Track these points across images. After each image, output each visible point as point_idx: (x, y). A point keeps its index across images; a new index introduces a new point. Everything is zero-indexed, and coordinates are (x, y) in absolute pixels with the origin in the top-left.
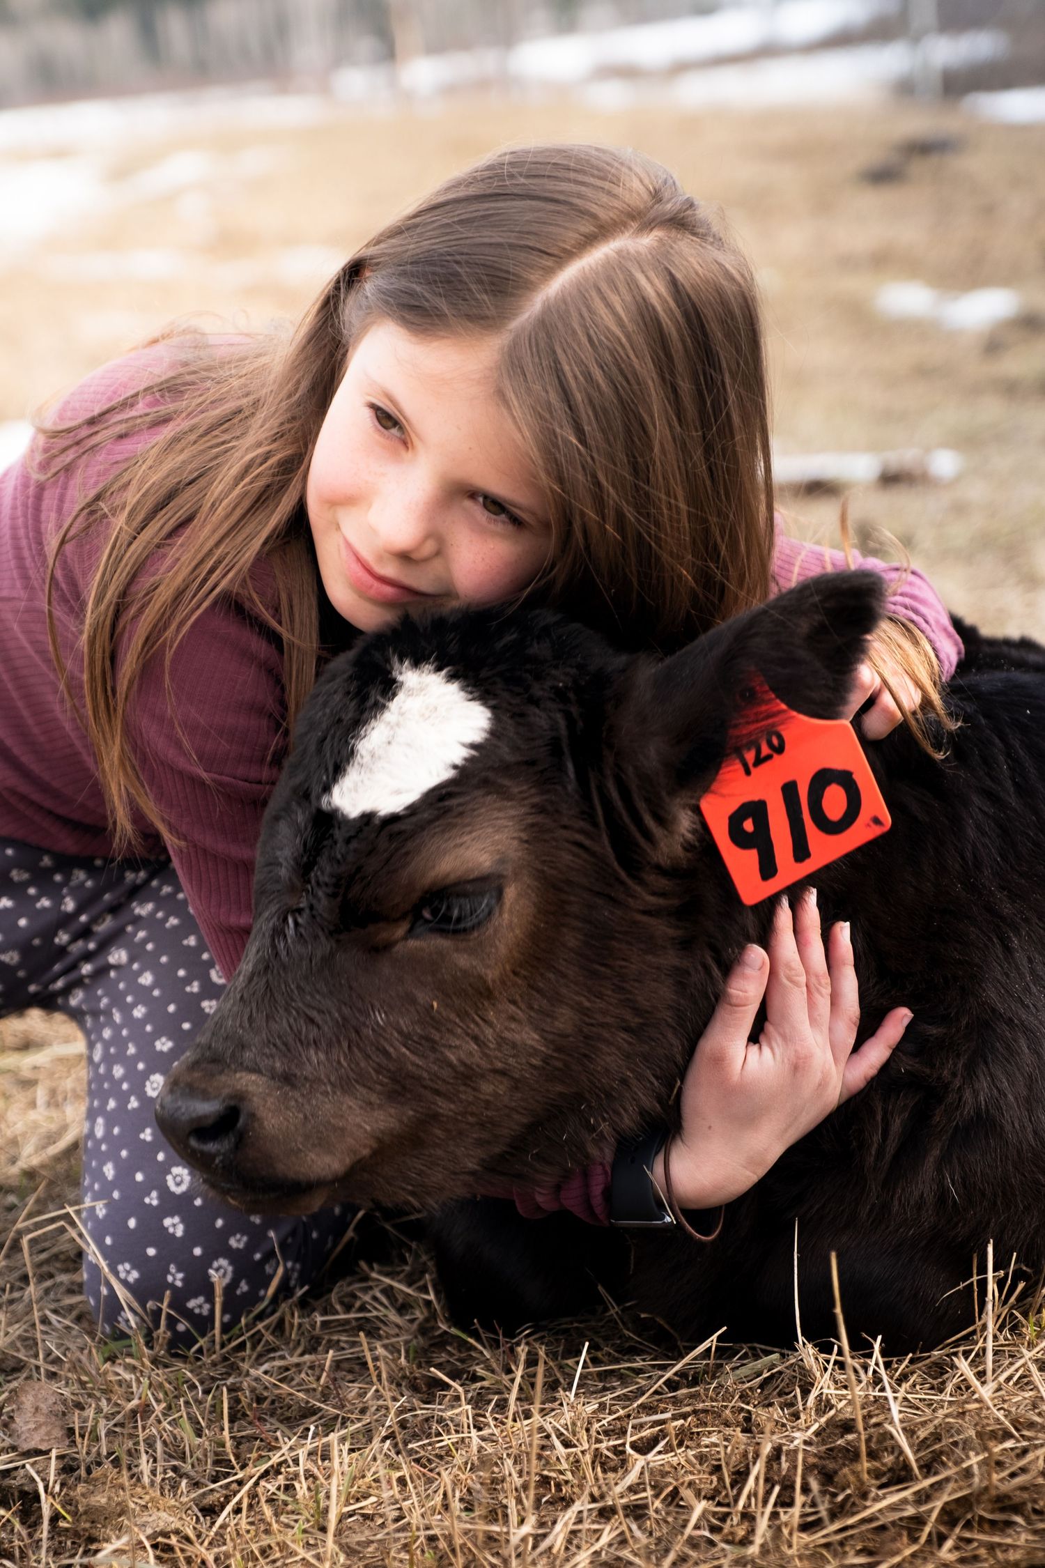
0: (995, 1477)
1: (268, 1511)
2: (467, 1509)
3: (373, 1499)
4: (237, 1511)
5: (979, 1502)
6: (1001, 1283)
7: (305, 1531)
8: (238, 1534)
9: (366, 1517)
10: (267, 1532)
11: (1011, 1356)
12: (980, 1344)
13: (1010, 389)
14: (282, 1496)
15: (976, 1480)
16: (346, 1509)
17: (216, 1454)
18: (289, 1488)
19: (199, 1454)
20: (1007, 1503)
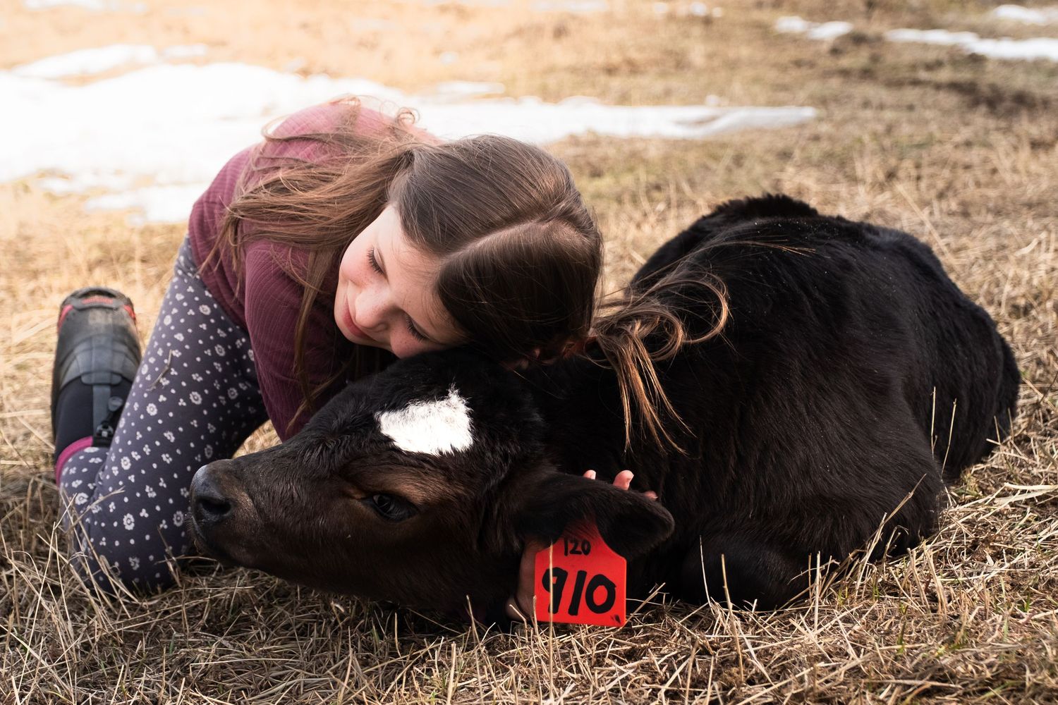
0: (817, 682)
1: (417, 684)
2: (525, 687)
3: (474, 679)
4: (400, 682)
5: (807, 696)
6: (823, 573)
7: (437, 697)
8: (400, 695)
9: (470, 689)
10: (416, 696)
11: (829, 614)
12: (812, 606)
13: (845, 73)
14: (426, 677)
15: (806, 684)
16: (459, 685)
17: (390, 649)
18: (429, 672)
19: (381, 649)
20: (823, 697)
